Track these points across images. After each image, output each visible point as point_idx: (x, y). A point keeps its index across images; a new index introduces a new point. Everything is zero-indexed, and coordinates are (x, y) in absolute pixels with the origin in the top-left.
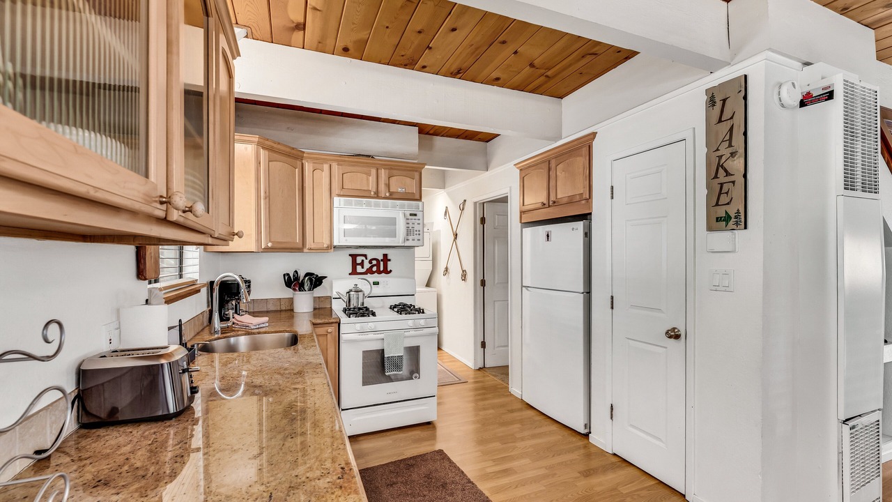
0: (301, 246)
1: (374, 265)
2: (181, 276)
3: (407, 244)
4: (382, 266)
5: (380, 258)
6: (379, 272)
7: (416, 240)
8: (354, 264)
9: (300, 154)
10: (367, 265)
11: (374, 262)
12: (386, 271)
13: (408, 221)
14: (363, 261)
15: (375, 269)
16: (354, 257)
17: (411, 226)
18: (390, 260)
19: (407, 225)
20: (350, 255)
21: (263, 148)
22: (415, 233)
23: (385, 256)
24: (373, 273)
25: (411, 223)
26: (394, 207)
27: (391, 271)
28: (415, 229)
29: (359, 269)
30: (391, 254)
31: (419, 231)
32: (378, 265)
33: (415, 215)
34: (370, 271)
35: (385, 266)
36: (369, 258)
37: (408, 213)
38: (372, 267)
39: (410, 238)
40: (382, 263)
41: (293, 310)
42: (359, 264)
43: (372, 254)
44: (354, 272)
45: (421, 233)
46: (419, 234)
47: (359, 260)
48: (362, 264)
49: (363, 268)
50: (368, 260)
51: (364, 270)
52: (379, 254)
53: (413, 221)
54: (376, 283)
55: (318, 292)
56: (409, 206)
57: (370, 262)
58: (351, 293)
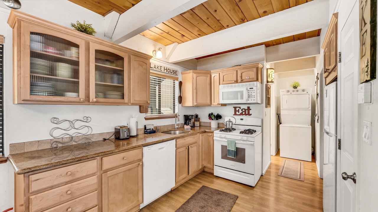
0: (209, 104)
1: (243, 112)
2: (174, 113)
3: (248, 102)
4: (247, 112)
5: (246, 108)
6: (246, 114)
7: (253, 100)
8: (235, 111)
9: (209, 72)
10: (240, 111)
11: (244, 110)
12: (249, 114)
13: (249, 92)
14: (239, 110)
15: (244, 113)
16: (235, 108)
17: (250, 94)
18: (251, 109)
19: (248, 94)
20: (233, 107)
21: (195, 73)
22: (252, 97)
23: (249, 107)
24: (243, 115)
25: (250, 93)
26: (242, 86)
27: (251, 114)
28: (252, 95)
29: (237, 113)
30: (251, 107)
31: (254, 96)
32: (245, 112)
33: (253, 88)
34: (242, 114)
35: (249, 112)
36: (241, 108)
37: (249, 88)
38: (242, 112)
39: (250, 99)
40: (247, 111)
41: (211, 126)
42: (237, 111)
43: (243, 107)
44: (235, 114)
45: (255, 96)
46: (254, 97)
47: (237, 109)
48: (238, 111)
49: (239, 112)
50: (241, 110)
51: (239, 114)
52: (245, 107)
53: (251, 91)
54: (242, 119)
55: (220, 121)
56: (249, 85)
57: (242, 110)
58: (227, 122)
